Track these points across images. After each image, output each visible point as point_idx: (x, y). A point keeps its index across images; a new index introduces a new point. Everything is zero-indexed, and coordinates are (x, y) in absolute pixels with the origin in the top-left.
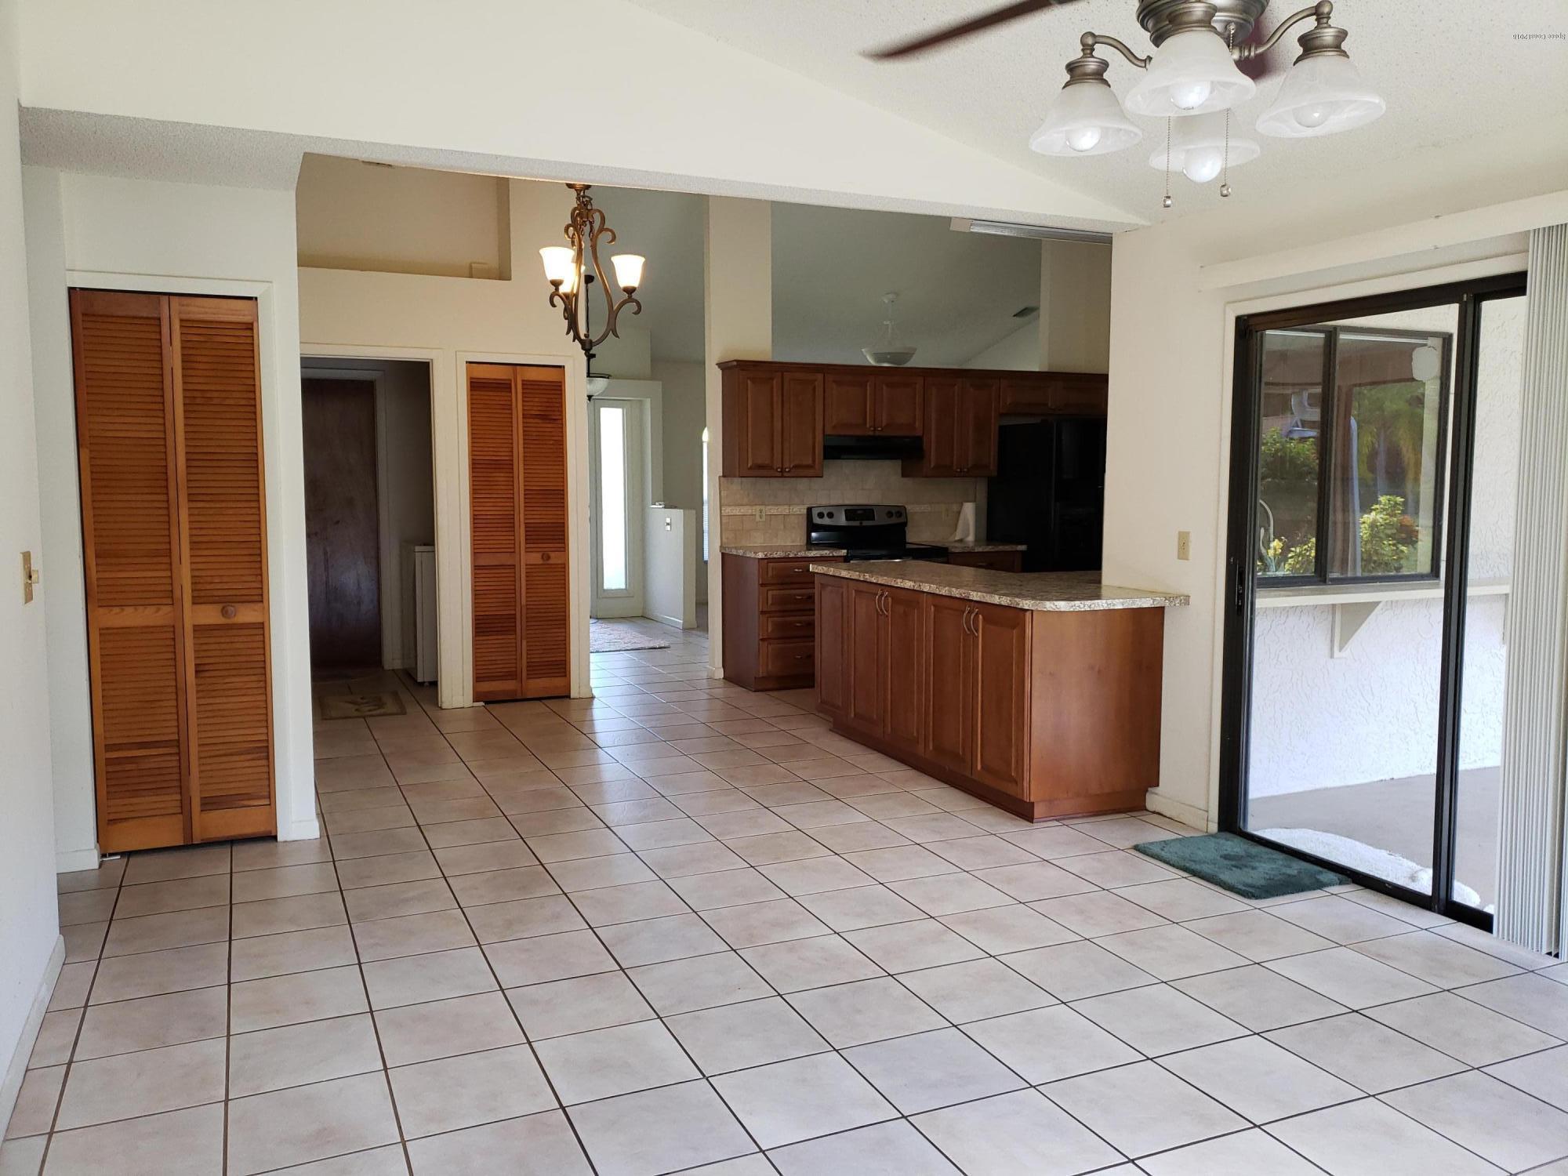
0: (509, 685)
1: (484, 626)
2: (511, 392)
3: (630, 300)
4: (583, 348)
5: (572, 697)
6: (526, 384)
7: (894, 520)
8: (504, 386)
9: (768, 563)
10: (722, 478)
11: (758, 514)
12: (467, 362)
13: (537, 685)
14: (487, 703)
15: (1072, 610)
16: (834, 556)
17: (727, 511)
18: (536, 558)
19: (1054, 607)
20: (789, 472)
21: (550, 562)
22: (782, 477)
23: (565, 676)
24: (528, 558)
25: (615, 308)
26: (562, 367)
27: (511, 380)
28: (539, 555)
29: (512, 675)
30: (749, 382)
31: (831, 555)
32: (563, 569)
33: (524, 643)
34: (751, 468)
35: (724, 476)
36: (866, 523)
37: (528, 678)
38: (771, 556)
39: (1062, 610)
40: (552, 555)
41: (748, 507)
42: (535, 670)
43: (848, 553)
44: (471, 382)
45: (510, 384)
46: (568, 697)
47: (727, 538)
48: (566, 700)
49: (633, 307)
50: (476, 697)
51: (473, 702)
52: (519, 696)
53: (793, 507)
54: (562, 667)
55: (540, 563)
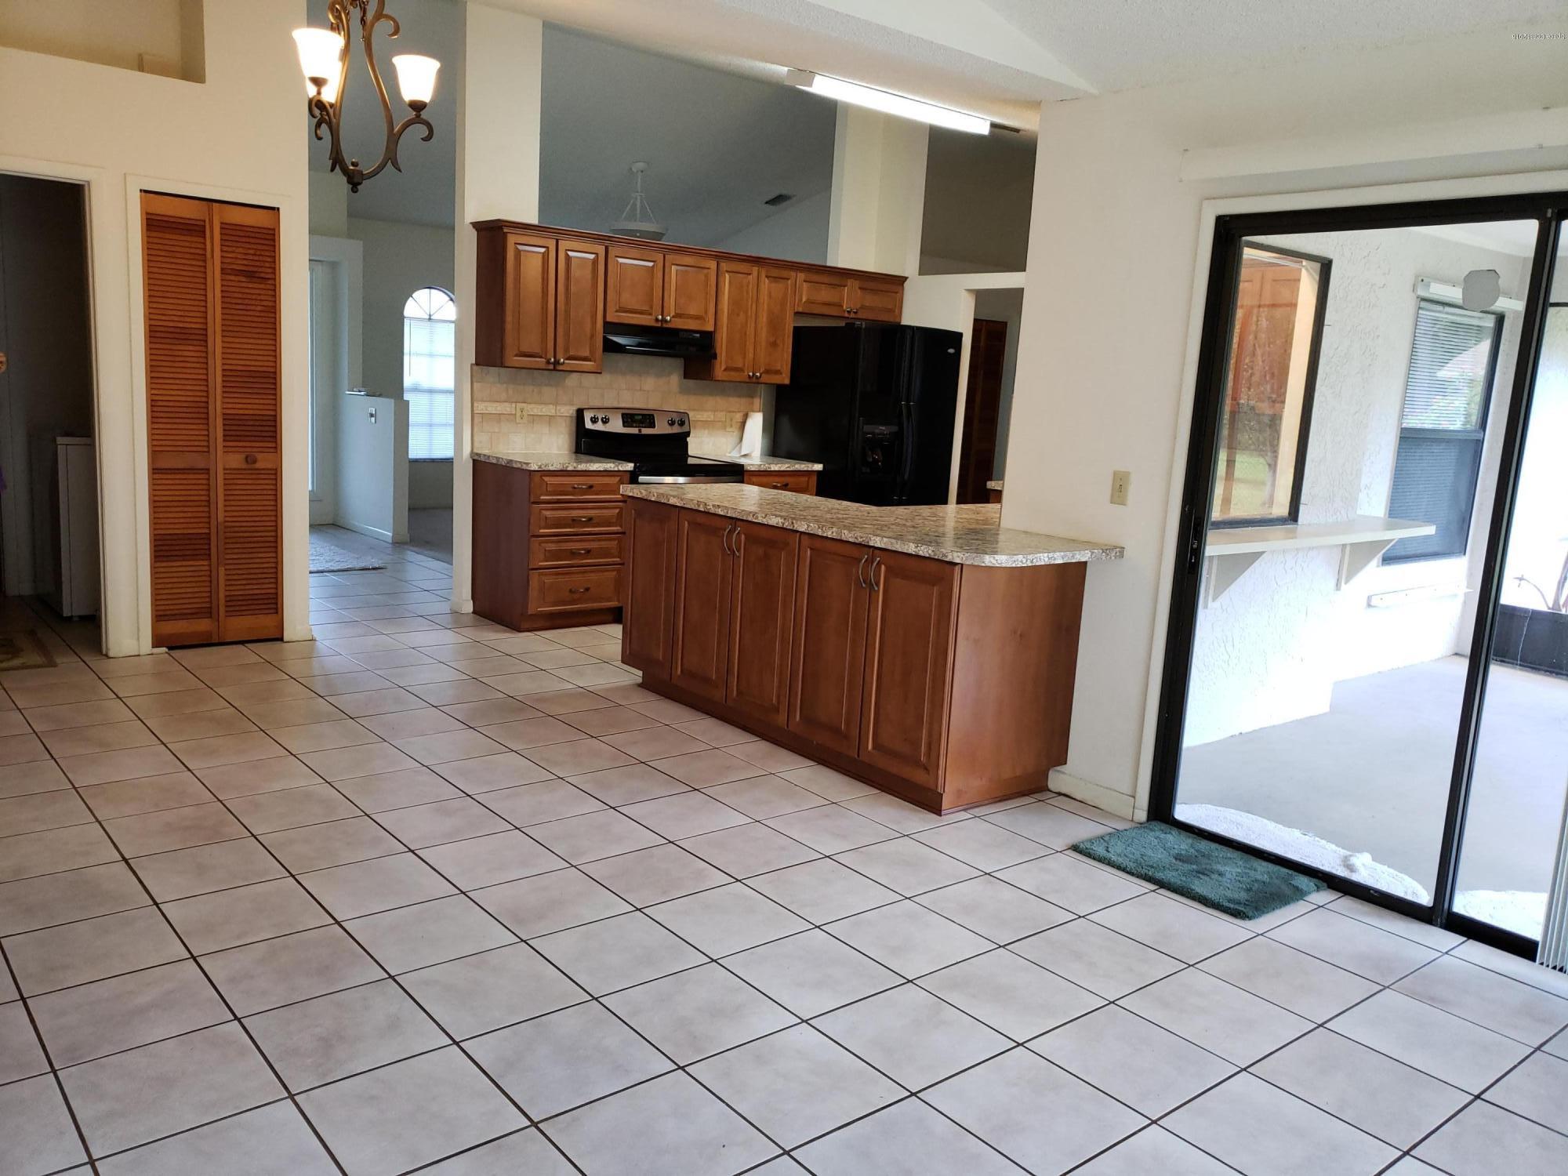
0: (202, 625)
1: (165, 548)
2: (205, 237)
3: (418, 120)
4: (349, 182)
5: (285, 639)
6: (226, 228)
7: (676, 429)
8: (195, 229)
9: (541, 476)
10: (475, 367)
11: (516, 413)
12: (141, 190)
13: (239, 624)
14: (170, 648)
15: (1014, 565)
16: (618, 471)
17: (482, 408)
18: (236, 460)
19: (995, 562)
20: (562, 364)
21: (258, 465)
22: (554, 369)
23: (277, 613)
24: (226, 460)
25: (396, 130)
26: (275, 210)
27: (204, 221)
28: (242, 457)
29: (209, 612)
31: (616, 469)
32: (274, 476)
33: (223, 570)
34: (516, 355)
35: (477, 364)
36: (646, 431)
37: (227, 616)
38: (546, 469)
39: (1004, 565)
40: (259, 456)
41: (506, 404)
42: (239, 605)
43: (635, 467)
44: (148, 220)
45: (203, 227)
46: (281, 639)
47: (481, 442)
48: (278, 644)
49: (421, 130)
50: (157, 642)
51: (153, 647)
52: (215, 640)
53: (558, 408)
54: (272, 602)
55: (243, 467)
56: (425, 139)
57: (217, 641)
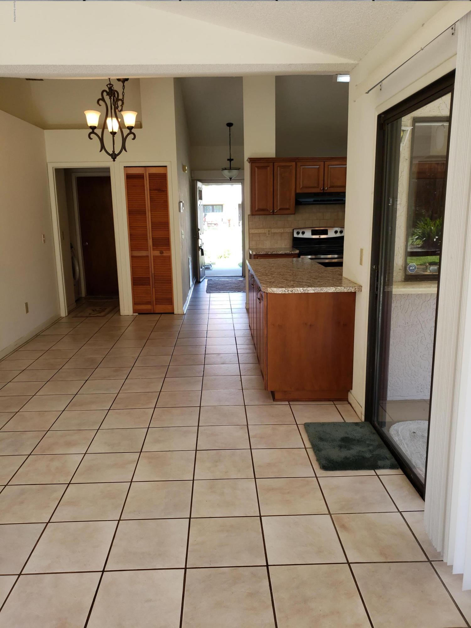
0: (148, 307)
1: (136, 281)
2: (144, 179)
5: (175, 313)
6: (151, 175)
7: (338, 235)
8: (140, 177)
9: (258, 257)
10: (250, 216)
11: (267, 233)
12: (124, 167)
13: (160, 308)
14: (139, 314)
15: (280, 293)
16: (292, 254)
17: (252, 231)
18: (157, 253)
19: (271, 291)
20: (276, 212)
21: (164, 254)
22: (273, 214)
23: (172, 304)
24: (153, 253)
26: (166, 166)
27: (144, 174)
28: (159, 252)
29: (148, 303)
30: (256, 168)
31: (290, 253)
32: (169, 258)
33: (154, 289)
34: (257, 211)
37: (156, 305)
40: (164, 252)
41: (263, 229)
42: (159, 301)
43: (299, 252)
44: (127, 176)
45: (144, 176)
46: (173, 313)
47: (252, 244)
48: (171, 315)
49: (131, 136)
50: (134, 311)
51: (133, 313)
52: (152, 312)
53: (285, 229)
54: (170, 301)
55: (159, 255)
56: (134, 139)
57: (153, 312)
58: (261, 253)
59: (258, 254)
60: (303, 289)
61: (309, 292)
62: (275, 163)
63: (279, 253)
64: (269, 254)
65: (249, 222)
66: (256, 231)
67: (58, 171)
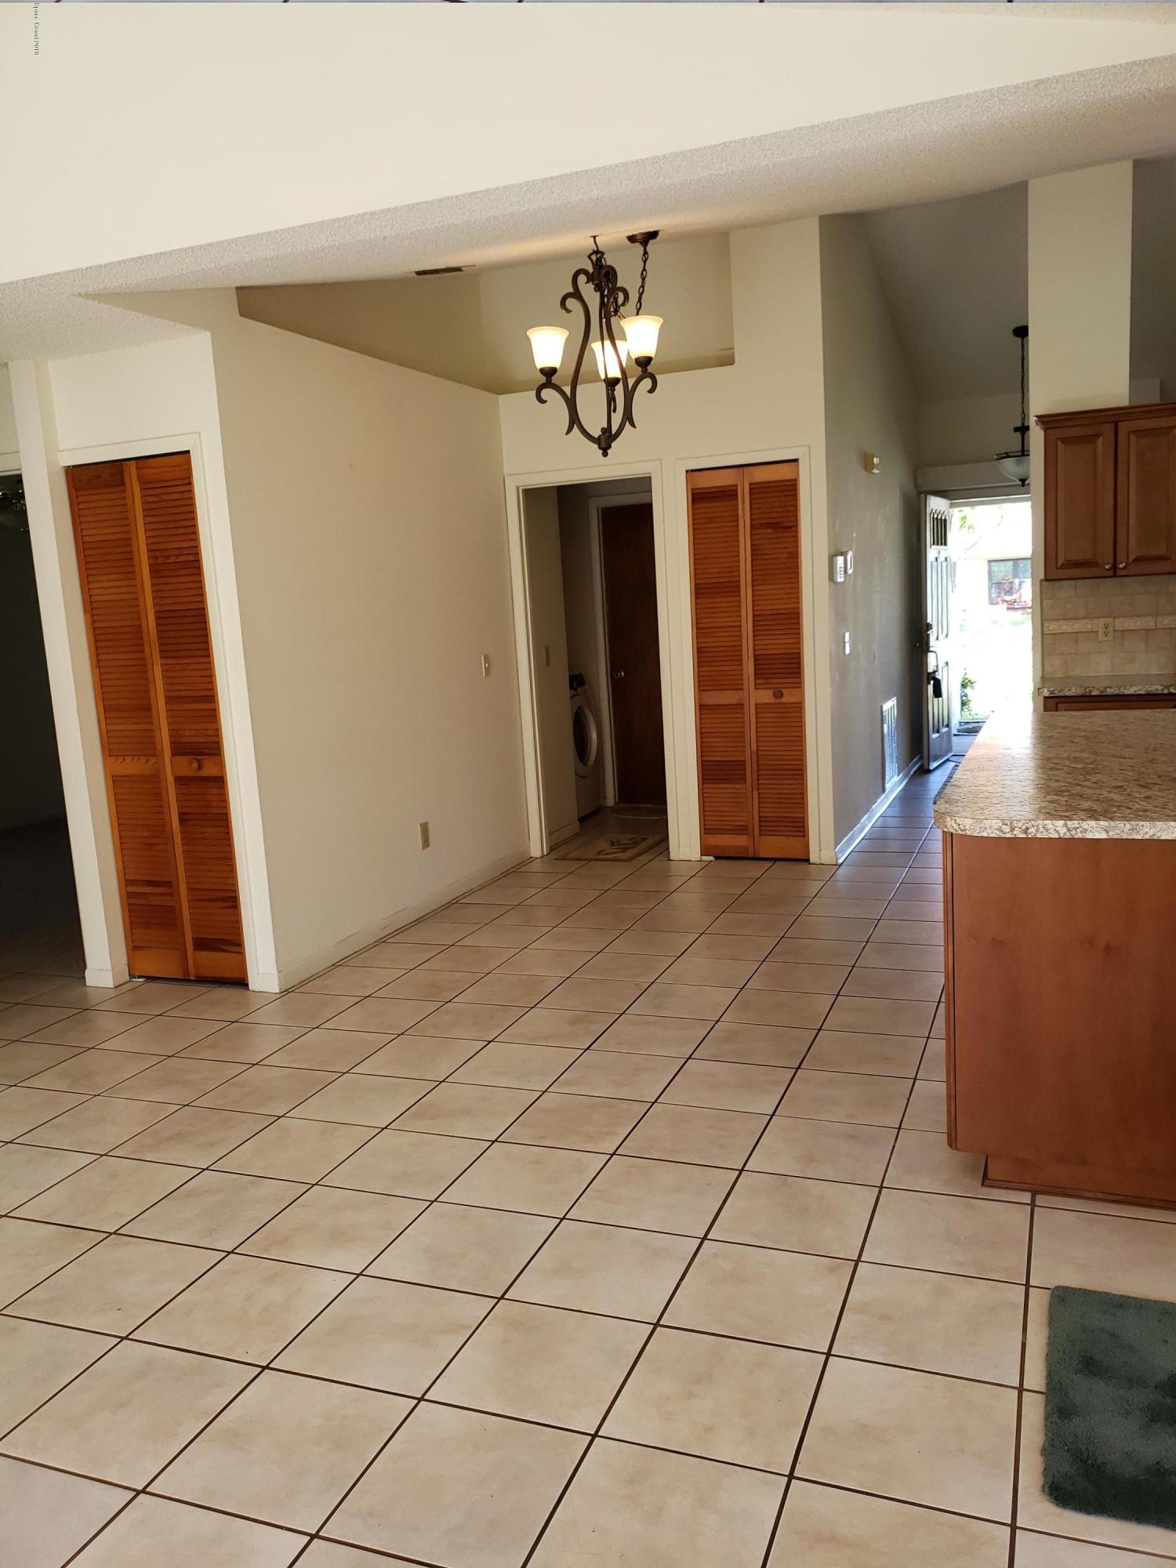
0: (741, 841)
1: (711, 772)
2: (737, 499)
5: (812, 861)
6: (757, 489)
8: (728, 494)
10: (1044, 583)
11: (1101, 630)
12: (687, 471)
13: (770, 845)
14: (717, 858)
17: (1051, 627)
18: (766, 696)
20: (1124, 568)
21: (784, 700)
22: (1115, 575)
23: (804, 836)
24: (756, 696)
26: (796, 460)
27: (736, 485)
28: (770, 692)
29: (742, 830)
30: (1059, 442)
32: (797, 710)
33: (755, 793)
34: (1063, 567)
37: (760, 835)
40: (785, 691)
41: (1085, 621)
42: (767, 826)
44: (693, 494)
45: (736, 491)
46: (807, 860)
47: (1051, 666)
48: (803, 866)
50: (705, 851)
51: (702, 855)
52: (751, 855)
54: (799, 827)
55: (772, 702)
56: (652, 391)
57: (752, 856)
58: (1068, 693)
59: (1057, 693)
60: (1066, 825)
61: (1089, 836)
62: (1120, 424)
63: (1127, 692)
64: (1093, 694)
65: (1045, 602)
66: (1066, 627)
67: (532, 496)
